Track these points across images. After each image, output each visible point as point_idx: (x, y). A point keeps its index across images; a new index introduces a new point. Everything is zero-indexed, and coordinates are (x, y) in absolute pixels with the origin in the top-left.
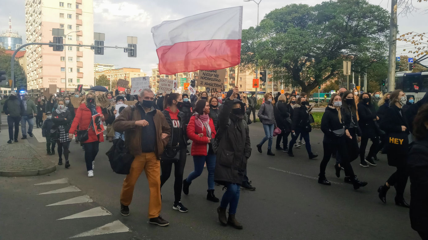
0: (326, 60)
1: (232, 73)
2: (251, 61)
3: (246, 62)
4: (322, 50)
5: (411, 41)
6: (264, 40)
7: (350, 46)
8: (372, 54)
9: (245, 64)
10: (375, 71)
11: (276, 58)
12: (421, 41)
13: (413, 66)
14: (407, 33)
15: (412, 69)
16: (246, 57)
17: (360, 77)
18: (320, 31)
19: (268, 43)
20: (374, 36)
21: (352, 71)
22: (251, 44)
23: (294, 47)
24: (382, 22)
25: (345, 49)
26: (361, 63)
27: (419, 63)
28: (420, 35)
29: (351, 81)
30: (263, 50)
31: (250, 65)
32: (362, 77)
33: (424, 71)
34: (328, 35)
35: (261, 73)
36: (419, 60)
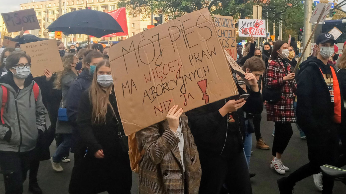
0: (233, 4)
2: (144, 2)
3: (137, 4)
9: (136, 6)
10: (290, 17)
13: (333, 12)
15: (333, 15)
17: (274, 24)
27: (339, 8)
31: (142, 8)
32: (277, 25)
35: (156, 19)
36: (340, 5)
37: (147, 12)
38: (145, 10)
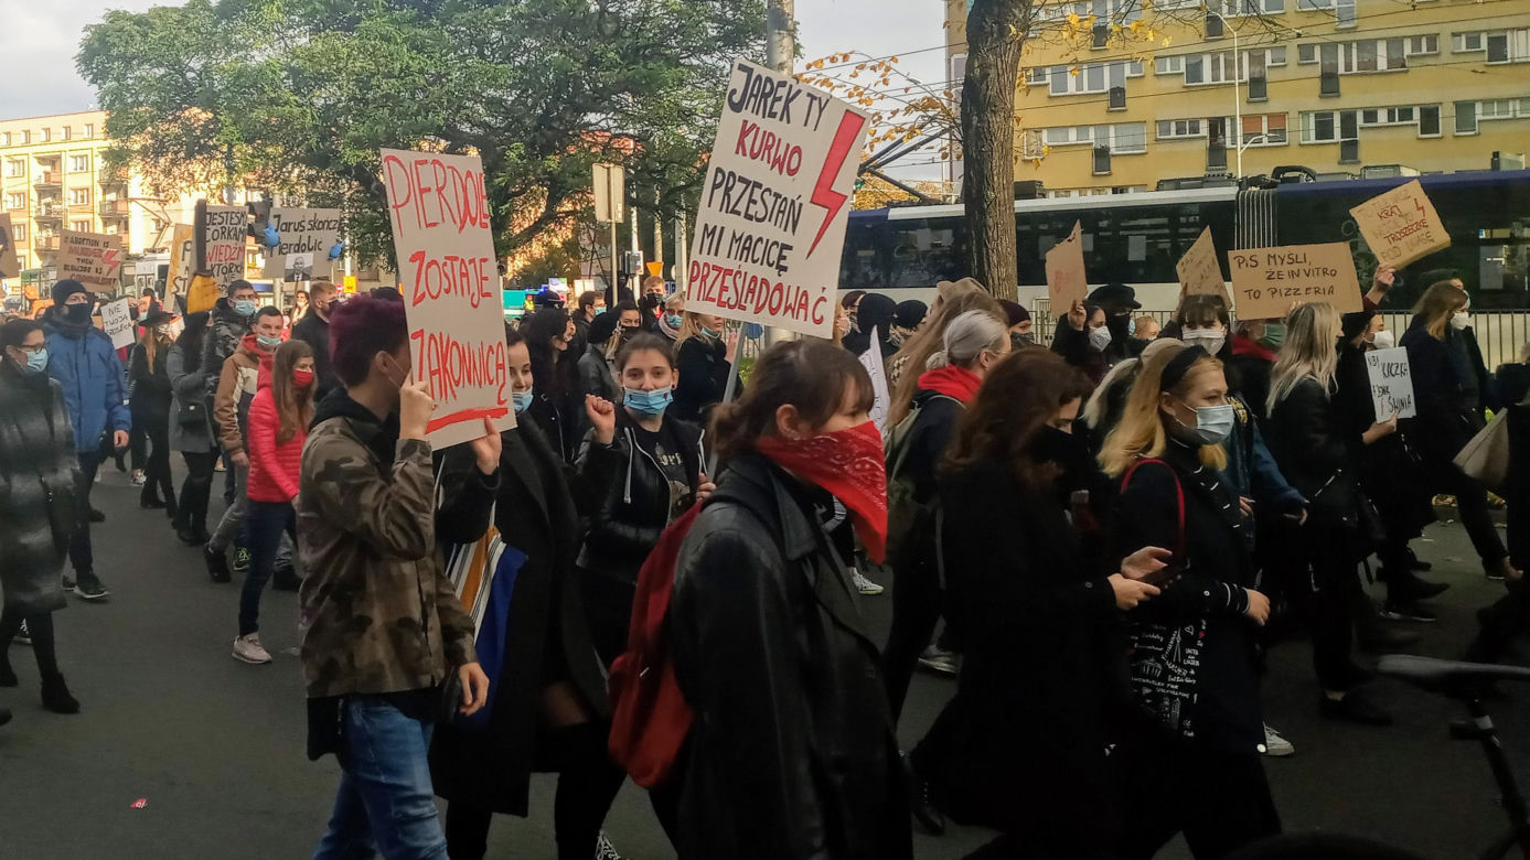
0: (520, 157)
1: (112, 196)
2: (204, 149)
3: (176, 153)
4: (508, 112)
5: (849, 86)
6: (258, 58)
7: (618, 102)
8: (702, 135)
9: (174, 163)
11: (313, 142)
12: (881, 87)
14: (831, 54)
16: (175, 129)
17: (658, 226)
18: (495, 35)
19: (274, 72)
20: (710, 62)
21: (628, 202)
22: (199, 75)
23: (387, 96)
24: (736, 9)
25: (597, 112)
26: (664, 170)
27: (878, 169)
28: (882, 64)
29: (624, 242)
30: (253, 105)
31: (196, 167)
32: (668, 229)
33: (899, 205)
34: (527, 50)
36: (879, 161)
37: (212, 181)
38: (205, 174)
